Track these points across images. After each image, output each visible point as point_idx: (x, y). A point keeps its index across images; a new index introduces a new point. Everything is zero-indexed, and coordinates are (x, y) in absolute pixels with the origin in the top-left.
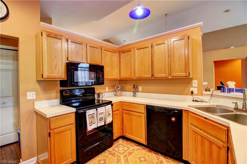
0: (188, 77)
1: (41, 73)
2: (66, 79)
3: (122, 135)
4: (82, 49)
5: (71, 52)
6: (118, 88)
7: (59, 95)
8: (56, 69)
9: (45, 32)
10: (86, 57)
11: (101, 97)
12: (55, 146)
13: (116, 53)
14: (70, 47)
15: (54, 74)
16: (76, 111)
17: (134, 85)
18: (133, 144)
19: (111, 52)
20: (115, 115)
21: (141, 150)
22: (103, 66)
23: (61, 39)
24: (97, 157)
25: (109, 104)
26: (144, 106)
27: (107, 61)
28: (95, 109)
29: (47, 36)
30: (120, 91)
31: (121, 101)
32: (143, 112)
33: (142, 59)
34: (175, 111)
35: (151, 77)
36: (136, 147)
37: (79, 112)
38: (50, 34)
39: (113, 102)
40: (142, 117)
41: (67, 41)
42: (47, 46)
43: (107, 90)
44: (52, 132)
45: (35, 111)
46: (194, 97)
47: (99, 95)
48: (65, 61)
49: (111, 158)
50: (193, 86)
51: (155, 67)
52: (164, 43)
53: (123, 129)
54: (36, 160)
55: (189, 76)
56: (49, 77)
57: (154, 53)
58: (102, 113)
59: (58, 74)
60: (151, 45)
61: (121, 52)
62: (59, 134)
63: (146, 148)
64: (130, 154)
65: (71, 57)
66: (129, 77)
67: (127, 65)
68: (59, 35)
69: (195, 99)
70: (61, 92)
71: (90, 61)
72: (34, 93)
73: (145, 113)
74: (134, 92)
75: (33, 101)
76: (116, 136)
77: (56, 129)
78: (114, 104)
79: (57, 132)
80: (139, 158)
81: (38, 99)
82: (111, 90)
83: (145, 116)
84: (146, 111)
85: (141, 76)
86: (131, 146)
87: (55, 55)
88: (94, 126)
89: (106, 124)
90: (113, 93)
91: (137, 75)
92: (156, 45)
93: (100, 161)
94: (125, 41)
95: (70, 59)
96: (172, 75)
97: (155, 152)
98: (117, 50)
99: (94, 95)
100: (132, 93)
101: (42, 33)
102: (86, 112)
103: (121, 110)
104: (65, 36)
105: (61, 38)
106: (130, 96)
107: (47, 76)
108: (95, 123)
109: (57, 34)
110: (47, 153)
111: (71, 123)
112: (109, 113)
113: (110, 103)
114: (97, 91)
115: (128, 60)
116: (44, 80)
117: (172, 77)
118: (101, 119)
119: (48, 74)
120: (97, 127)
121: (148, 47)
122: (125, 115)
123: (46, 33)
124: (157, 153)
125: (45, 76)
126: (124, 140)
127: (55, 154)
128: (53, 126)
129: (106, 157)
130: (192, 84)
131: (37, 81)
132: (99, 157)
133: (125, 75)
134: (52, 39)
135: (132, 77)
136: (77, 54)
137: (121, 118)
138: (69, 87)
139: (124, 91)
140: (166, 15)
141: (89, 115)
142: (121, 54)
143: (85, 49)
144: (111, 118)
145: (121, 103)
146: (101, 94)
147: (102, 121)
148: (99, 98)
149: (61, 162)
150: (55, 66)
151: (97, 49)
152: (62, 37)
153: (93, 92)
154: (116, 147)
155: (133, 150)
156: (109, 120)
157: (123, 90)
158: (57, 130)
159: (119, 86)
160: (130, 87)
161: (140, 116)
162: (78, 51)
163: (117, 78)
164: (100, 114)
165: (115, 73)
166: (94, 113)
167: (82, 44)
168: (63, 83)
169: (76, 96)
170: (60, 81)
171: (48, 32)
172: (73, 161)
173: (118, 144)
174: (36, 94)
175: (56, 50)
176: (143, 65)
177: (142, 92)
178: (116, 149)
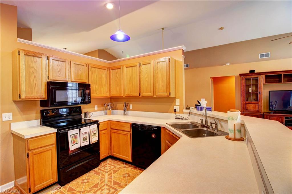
0: (169, 97)
1: (19, 94)
2: (47, 99)
3: (110, 155)
4: (66, 66)
5: (52, 71)
6: (109, 106)
7: (39, 115)
8: (35, 89)
9: (22, 51)
10: (70, 75)
11: (88, 116)
12: (34, 166)
13: (105, 69)
14: (51, 65)
15: (33, 94)
16: (57, 131)
17: (125, 103)
18: (120, 163)
19: (99, 69)
20: (102, 134)
21: (127, 167)
22: (90, 84)
23: (41, 58)
24: (81, 177)
25: (95, 124)
26: (129, 124)
27: (95, 78)
28: (79, 129)
29: (25, 55)
30: (110, 110)
31: (109, 121)
32: (129, 130)
33: (130, 77)
34: (155, 128)
35: (139, 95)
36: (122, 165)
37: (60, 133)
38: (28, 53)
39: (99, 122)
40: (128, 135)
41: (48, 59)
42: (25, 65)
43: (96, 108)
44: (30, 153)
45: (11, 133)
46: (177, 114)
47: (86, 114)
48: (45, 80)
49: (95, 177)
50: (176, 105)
51: (142, 85)
52: (150, 64)
53: (111, 149)
54: (14, 184)
55: (170, 95)
56: (27, 98)
57: (141, 72)
58: (86, 133)
59: (37, 94)
60: (139, 64)
61: (111, 69)
62: (38, 155)
63: (133, 165)
64: (115, 172)
65: (53, 75)
66: (119, 96)
67: (117, 82)
68: (38, 53)
69: (178, 117)
70: (42, 112)
71: (74, 79)
72: (11, 114)
73: (131, 132)
74: (124, 110)
75: (9, 123)
76: (104, 156)
77: (35, 149)
78: (100, 124)
79: (36, 153)
80: (123, 175)
81: (15, 120)
82: (102, 108)
83: (131, 134)
84: (131, 130)
85: (130, 95)
86: (118, 165)
87: (34, 74)
88: (77, 146)
89: (91, 143)
90: (103, 111)
91: (126, 94)
92: (143, 65)
93: (83, 180)
94: (123, 52)
95: (51, 78)
96: (156, 95)
97: (140, 169)
98: (106, 67)
99: (81, 114)
100: (122, 112)
101: (19, 52)
102: (68, 132)
103: (109, 129)
104: (45, 54)
105: (40, 56)
106: (121, 115)
107: (25, 96)
108: (78, 143)
109: (36, 52)
110: (26, 177)
111: (51, 143)
112: (94, 133)
113: (96, 122)
114: (84, 110)
115: (118, 78)
116: (21, 100)
117: (157, 96)
118: (85, 139)
119: (26, 94)
120: (80, 147)
121: (136, 66)
122: (113, 135)
123: (24, 52)
124: (141, 169)
125: (23, 96)
126: (112, 160)
127: (34, 174)
128: (31, 147)
129: (91, 176)
130: (175, 102)
131: (14, 101)
132: (83, 177)
133: (115, 93)
134: (30, 57)
135: (121, 95)
136: (59, 73)
137: (110, 137)
138: (49, 107)
139: (116, 109)
140: (163, 29)
141: (71, 135)
142: (111, 71)
143: (68, 67)
144: (96, 137)
145: (109, 122)
146: (89, 113)
147: (86, 141)
148: (86, 117)
149: (40, 183)
150: (34, 86)
151: (83, 66)
152: (42, 56)
153: (79, 111)
154: (103, 166)
155: (120, 168)
156: (94, 139)
157: (113, 108)
158: (36, 151)
159: (109, 104)
160: (121, 105)
161: (127, 135)
162: (60, 69)
163: (107, 96)
164: (84, 134)
165: (104, 90)
166: (77, 133)
167: (65, 62)
168: (43, 103)
169: (62, 116)
170: (41, 100)
171: (26, 50)
172: (54, 181)
173: (105, 164)
174: (13, 115)
175: (35, 69)
176: (132, 84)
177: (133, 110)
178: (102, 169)
